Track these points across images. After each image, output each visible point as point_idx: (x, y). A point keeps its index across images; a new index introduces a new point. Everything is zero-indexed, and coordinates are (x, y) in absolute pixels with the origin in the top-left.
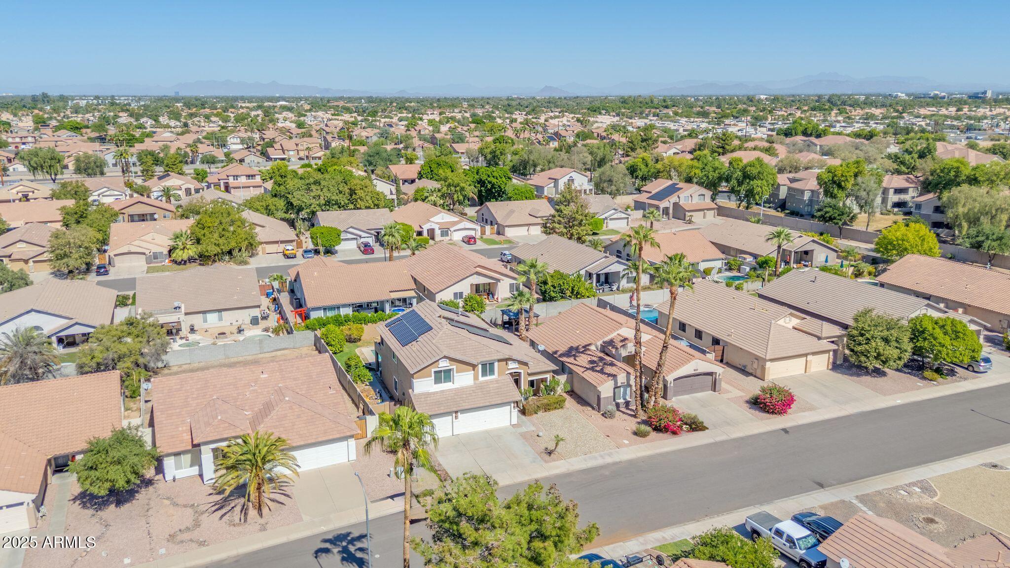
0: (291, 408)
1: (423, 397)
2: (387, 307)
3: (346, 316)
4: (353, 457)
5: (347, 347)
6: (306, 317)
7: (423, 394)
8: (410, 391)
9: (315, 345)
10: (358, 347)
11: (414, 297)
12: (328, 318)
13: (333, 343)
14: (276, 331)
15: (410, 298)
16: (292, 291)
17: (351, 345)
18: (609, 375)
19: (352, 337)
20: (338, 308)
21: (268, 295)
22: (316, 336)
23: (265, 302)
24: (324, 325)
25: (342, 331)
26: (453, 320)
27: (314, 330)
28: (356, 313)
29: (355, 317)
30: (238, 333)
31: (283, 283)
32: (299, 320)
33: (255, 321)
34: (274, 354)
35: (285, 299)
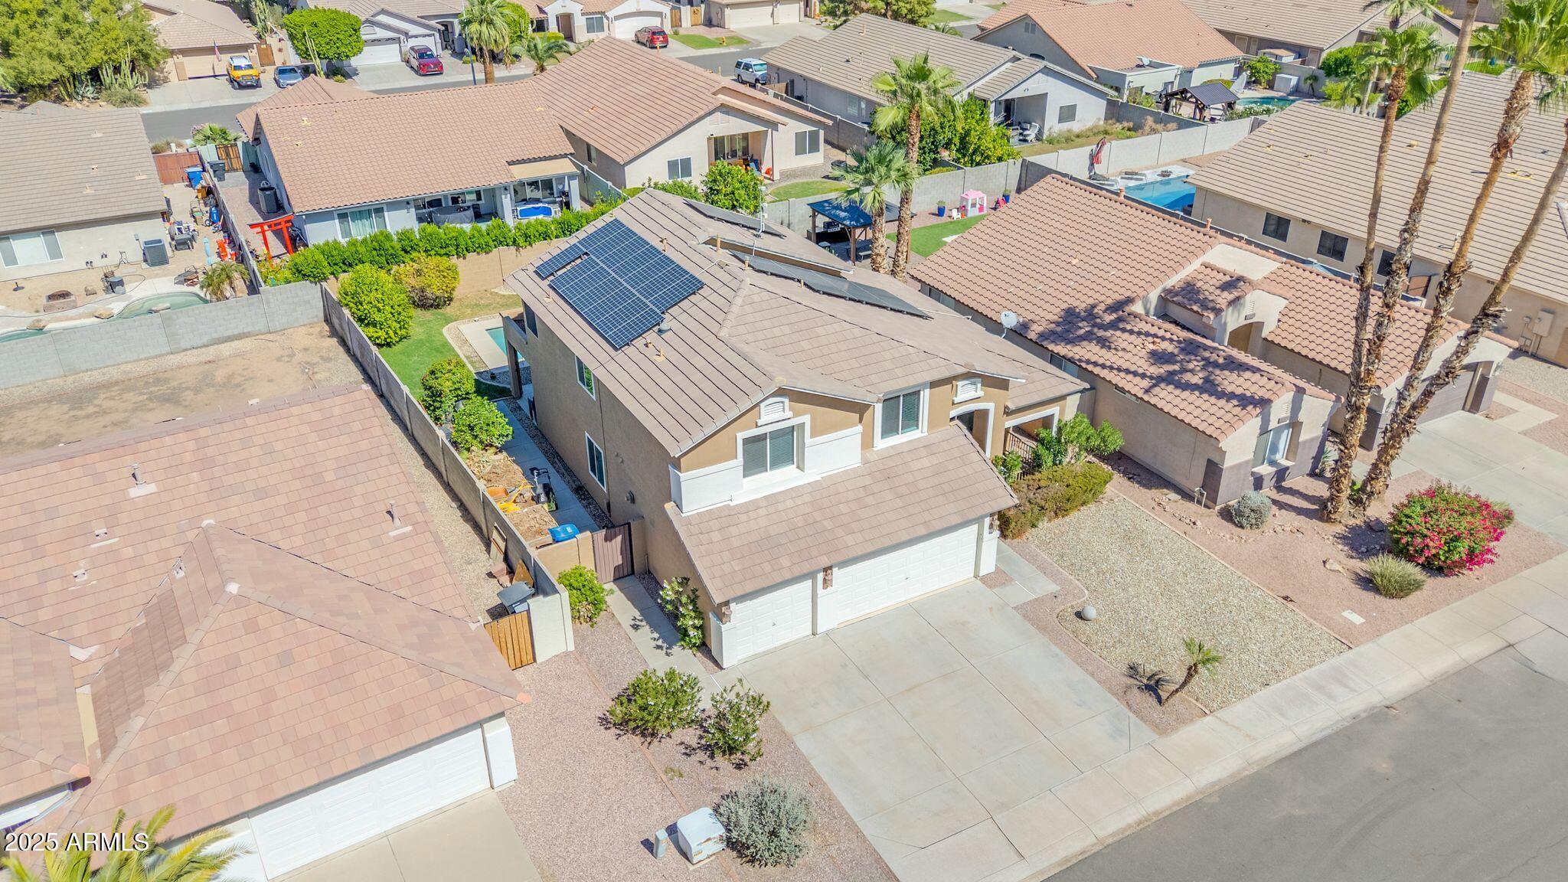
0: (251, 626)
1: (714, 524)
2: (507, 202)
3: (404, 236)
4: (507, 772)
5: (419, 322)
6: (295, 241)
7: (710, 515)
8: (669, 507)
9: (328, 320)
10: (448, 320)
11: (571, 177)
12: (353, 244)
13: (378, 317)
14: (215, 284)
15: (561, 179)
16: (255, 169)
17: (429, 315)
18: (1245, 401)
19: (428, 293)
20: (379, 211)
21: (191, 180)
22: (325, 295)
23: (184, 199)
24: (348, 264)
25: (397, 280)
26: (747, 250)
27: (318, 278)
28: (431, 228)
29: (427, 237)
30: (106, 291)
31: (226, 148)
32: (276, 247)
33: (154, 255)
34: (211, 352)
35: (235, 191)
